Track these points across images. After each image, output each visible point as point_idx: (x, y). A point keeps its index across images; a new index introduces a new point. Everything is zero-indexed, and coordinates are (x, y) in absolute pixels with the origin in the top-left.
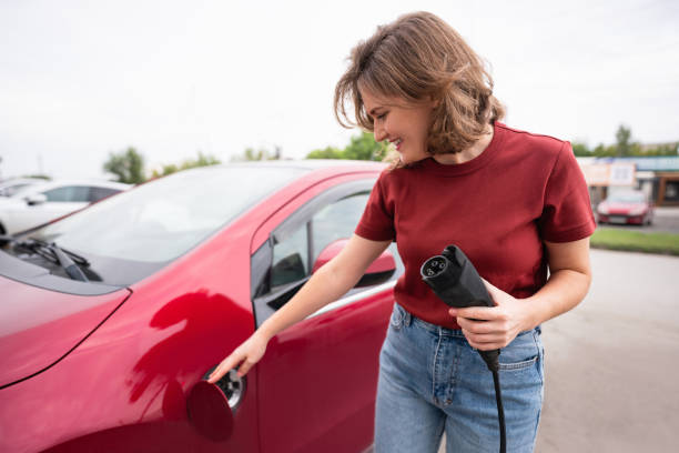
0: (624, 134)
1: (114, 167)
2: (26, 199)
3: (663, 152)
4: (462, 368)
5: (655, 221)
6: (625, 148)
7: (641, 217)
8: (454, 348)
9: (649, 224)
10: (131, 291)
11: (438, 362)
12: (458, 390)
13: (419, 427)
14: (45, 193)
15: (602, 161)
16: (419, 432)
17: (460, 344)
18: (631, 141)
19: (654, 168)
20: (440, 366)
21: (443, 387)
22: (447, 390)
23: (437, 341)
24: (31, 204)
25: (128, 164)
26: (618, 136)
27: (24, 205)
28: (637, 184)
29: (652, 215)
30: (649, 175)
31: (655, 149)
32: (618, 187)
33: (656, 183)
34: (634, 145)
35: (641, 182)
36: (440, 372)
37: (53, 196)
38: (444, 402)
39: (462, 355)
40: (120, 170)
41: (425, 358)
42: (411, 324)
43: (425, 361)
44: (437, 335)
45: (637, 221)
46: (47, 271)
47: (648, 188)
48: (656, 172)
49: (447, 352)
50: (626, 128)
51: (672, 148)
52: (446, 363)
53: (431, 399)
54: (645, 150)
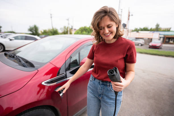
0: (158, 25)
1: (31, 30)
2: (9, 39)
3: (167, 30)
4: (105, 91)
5: (162, 48)
6: (157, 29)
7: (159, 47)
8: (103, 86)
9: (161, 48)
10: (38, 71)
11: (99, 89)
12: (103, 96)
13: (95, 104)
14: (14, 37)
15: (151, 32)
16: (95, 105)
17: (105, 86)
18: (159, 27)
19: (164, 34)
20: (100, 90)
21: (100, 95)
22: (101, 96)
23: (100, 85)
24: (11, 40)
25: (34, 29)
26: (156, 26)
27: (9, 40)
28: (159, 38)
29: (162, 46)
30: (162, 36)
31: (164, 29)
32: (155, 39)
33: (164, 38)
34: (160, 28)
35: (160, 37)
36: (100, 91)
37: (16, 38)
38: (100, 98)
39: (105, 88)
40: (33, 30)
41: (97, 88)
42: (94, 80)
43: (97, 89)
44: (100, 83)
45: (158, 47)
46: (18, 64)
47: (162, 39)
48: (164, 35)
49: (102, 87)
50: (158, 24)
51: (169, 29)
52: (101, 90)
53: (98, 97)
54: (162, 30)
